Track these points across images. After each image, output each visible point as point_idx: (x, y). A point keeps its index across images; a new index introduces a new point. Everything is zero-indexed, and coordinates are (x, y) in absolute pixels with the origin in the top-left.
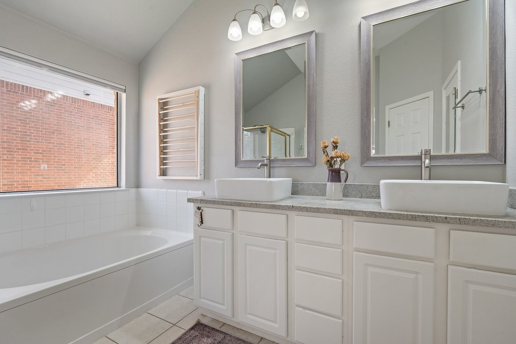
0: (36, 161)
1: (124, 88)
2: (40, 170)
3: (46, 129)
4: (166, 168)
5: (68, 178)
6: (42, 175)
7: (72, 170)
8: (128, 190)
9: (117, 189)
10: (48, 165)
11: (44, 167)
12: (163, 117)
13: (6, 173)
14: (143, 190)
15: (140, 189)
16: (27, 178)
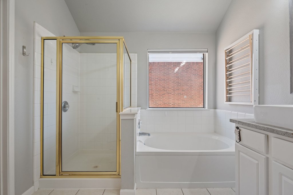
0: (182, 95)
1: (207, 50)
2: (184, 98)
3: (186, 80)
4: (231, 96)
5: (194, 102)
6: (184, 101)
7: (196, 98)
8: (209, 110)
9: (203, 109)
10: (187, 96)
11: (185, 97)
12: (229, 62)
13: (173, 100)
14: (217, 110)
15: (216, 110)
16: (179, 102)
